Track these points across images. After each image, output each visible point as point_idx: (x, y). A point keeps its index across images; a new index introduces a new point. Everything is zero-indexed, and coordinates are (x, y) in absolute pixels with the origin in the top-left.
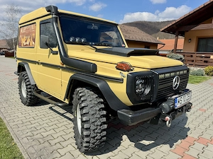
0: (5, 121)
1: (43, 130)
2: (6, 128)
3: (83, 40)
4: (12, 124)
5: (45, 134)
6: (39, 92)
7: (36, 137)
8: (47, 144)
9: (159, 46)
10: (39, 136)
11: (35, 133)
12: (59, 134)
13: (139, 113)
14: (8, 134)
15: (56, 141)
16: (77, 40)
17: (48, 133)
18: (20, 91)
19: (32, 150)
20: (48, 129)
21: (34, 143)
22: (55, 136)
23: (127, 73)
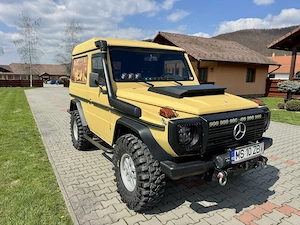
0: (53, 166)
1: (90, 179)
2: (53, 174)
3: (137, 76)
4: (59, 170)
5: (91, 184)
6: (92, 135)
7: (81, 186)
8: (91, 194)
9: (271, 69)
10: (85, 185)
11: (81, 181)
12: (106, 185)
13: (182, 167)
14: (54, 181)
15: (102, 192)
16: (130, 76)
17: (94, 183)
18: (73, 132)
19: (75, 199)
20: (96, 178)
21: (78, 192)
22: (102, 186)
23: (169, 120)
